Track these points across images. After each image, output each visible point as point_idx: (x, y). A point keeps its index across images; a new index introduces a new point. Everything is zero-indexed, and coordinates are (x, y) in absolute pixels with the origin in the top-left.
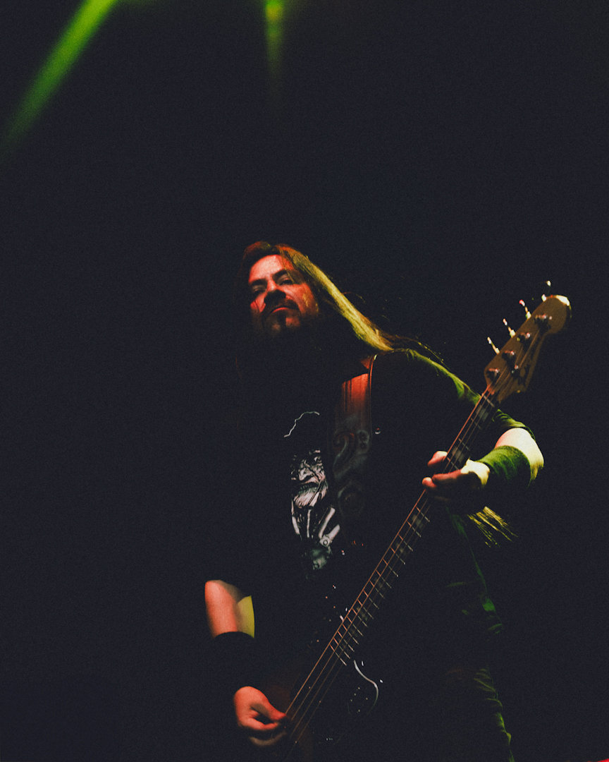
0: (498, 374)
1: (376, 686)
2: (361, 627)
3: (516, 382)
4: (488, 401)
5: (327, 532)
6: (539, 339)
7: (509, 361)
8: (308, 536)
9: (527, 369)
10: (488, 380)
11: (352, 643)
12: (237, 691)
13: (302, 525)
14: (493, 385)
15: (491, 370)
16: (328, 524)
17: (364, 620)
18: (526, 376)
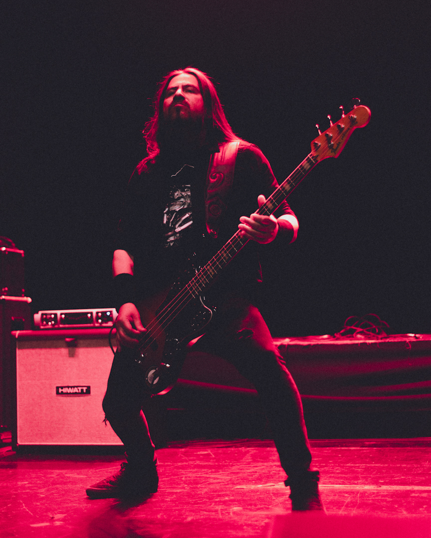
0: (320, 146)
1: (211, 312)
2: (208, 277)
3: (331, 150)
4: (312, 159)
5: (180, 225)
6: (348, 129)
7: (329, 139)
8: (170, 225)
9: (338, 144)
10: (313, 147)
11: (200, 285)
12: (123, 304)
13: (169, 219)
14: (315, 151)
15: (316, 142)
16: (183, 221)
17: (211, 273)
18: (337, 148)
